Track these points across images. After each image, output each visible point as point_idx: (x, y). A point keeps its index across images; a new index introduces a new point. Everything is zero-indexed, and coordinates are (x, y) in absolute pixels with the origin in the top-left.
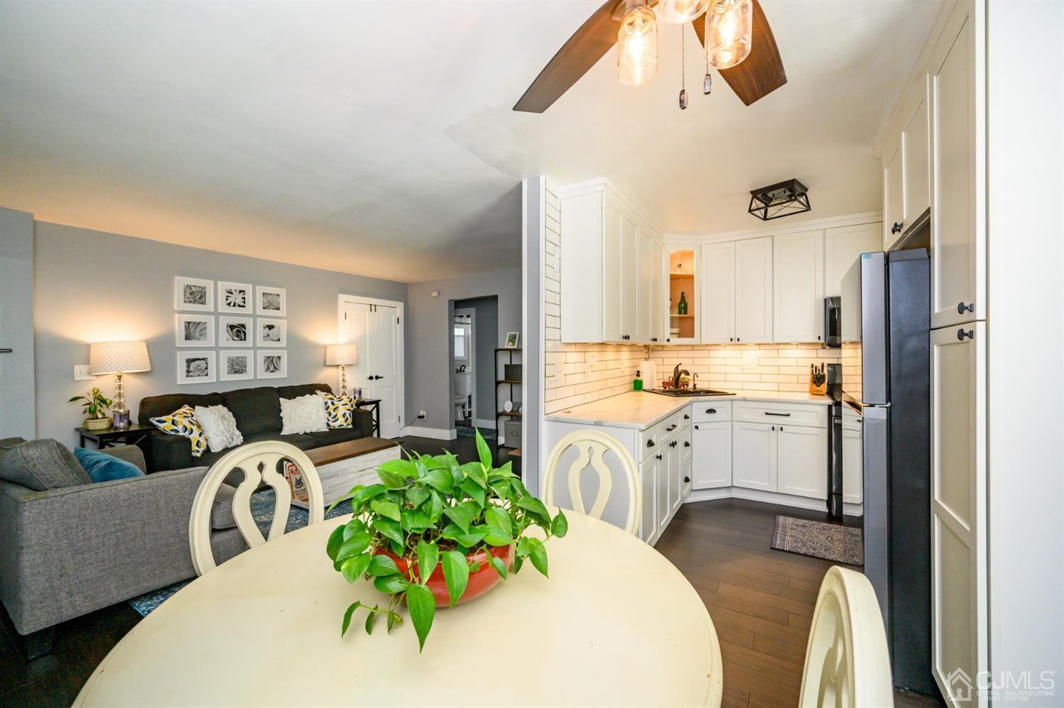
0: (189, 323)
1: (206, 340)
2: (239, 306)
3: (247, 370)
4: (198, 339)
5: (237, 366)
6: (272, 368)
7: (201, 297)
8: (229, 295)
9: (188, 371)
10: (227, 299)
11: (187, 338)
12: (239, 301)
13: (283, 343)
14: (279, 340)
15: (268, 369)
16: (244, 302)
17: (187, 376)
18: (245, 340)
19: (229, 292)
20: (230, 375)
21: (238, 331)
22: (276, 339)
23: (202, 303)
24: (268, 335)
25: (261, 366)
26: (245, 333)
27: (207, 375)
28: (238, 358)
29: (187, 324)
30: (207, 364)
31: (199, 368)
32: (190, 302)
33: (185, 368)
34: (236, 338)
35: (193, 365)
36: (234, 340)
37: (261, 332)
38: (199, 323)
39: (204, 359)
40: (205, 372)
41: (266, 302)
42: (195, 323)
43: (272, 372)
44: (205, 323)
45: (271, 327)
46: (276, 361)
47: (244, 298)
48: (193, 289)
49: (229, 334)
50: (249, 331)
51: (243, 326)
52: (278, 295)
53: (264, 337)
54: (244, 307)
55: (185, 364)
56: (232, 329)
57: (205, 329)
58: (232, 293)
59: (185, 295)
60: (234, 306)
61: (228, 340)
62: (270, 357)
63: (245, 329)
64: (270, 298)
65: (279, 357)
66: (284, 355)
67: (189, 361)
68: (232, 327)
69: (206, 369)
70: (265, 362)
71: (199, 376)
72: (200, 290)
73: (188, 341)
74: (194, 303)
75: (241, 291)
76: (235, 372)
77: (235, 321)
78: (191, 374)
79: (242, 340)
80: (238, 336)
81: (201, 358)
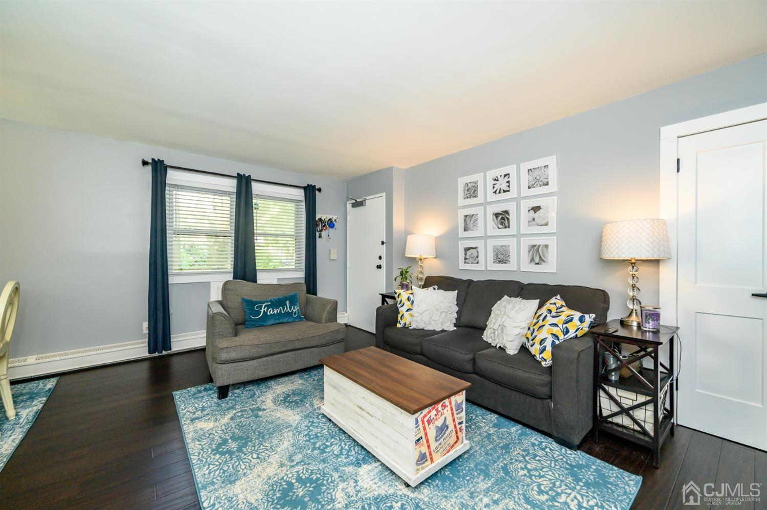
0: (466, 216)
1: (478, 230)
2: (505, 191)
3: (510, 260)
4: (472, 230)
5: (501, 257)
6: (537, 260)
7: (475, 191)
8: (496, 182)
9: (466, 259)
10: (494, 187)
11: (465, 230)
12: (505, 187)
13: (552, 228)
14: (546, 225)
15: (532, 260)
16: (509, 186)
17: (465, 263)
18: (509, 227)
19: (495, 180)
20: (495, 264)
21: (503, 218)
22: (544, 222)
23: (475, 197)
24: (534, 219)
25: (525, 256)
26: (508, 219)
27: (478, 263)
28: (502, 246)
29: (465, 217)
30: (478, 252)
31: (472, 256)
32: (468, 198)
33: (464, 256)
34: (501, 226)
35: (469, 252)
36: (499, 228)
37: (525, 216)
38: (473, 215)
39: (475, 248)
40: (476, 260)
41: (531, 179)
42: (470, 215)
43: (538, 264)
44: (477, 214)
45: (536, 209)
46: (542, 251)
47: (508, 182)
48: (470, 186)
49: (495, 224)
50: (513, 217)
51: (507, 212)
52: (546, 166)
53: (529, 222)
54: (509, 191)
55: (464, 252)
56: (497, 217)
57: (477, 220)
58: (497, 180)
59: (464, 193)
60: (500, 193)
61: (494, 228)
62: (534, 246)
63: (509, 215)
64: (536, 173)
65: (547, 246)
66: (552, 242)
67: (467, 249)
68: (497, 215)
69: (477, 257)
70: (529, 251)
71: (472, 263)
72: (474, 185)
73: (466, 232)
74: (470, 198)
75: (505, 176)
76: (500, 262)
77: (499, 209)
78: (467, 261)
79: (506, 227)
80: (502, 224)
81: (474, 247)
